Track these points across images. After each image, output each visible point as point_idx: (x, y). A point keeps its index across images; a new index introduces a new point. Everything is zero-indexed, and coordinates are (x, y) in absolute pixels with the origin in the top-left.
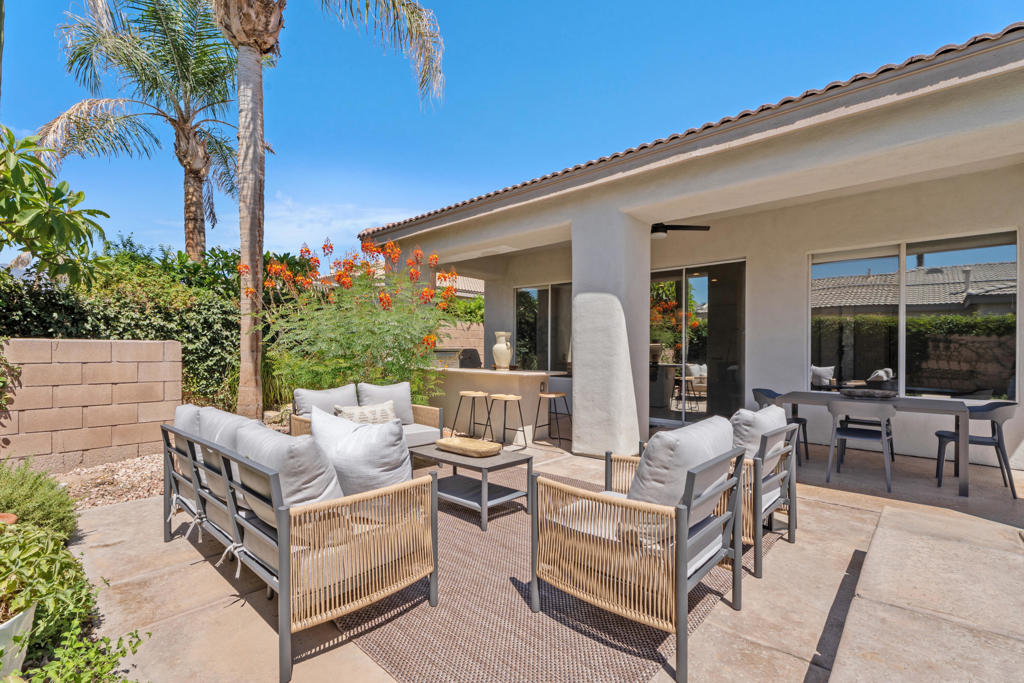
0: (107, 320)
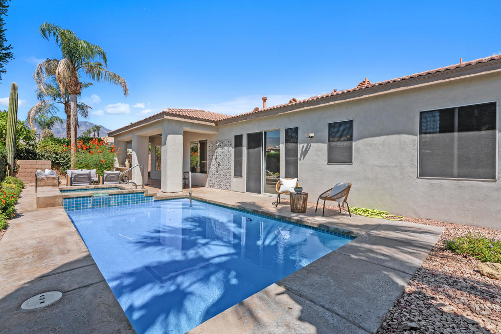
0: (42, 155)
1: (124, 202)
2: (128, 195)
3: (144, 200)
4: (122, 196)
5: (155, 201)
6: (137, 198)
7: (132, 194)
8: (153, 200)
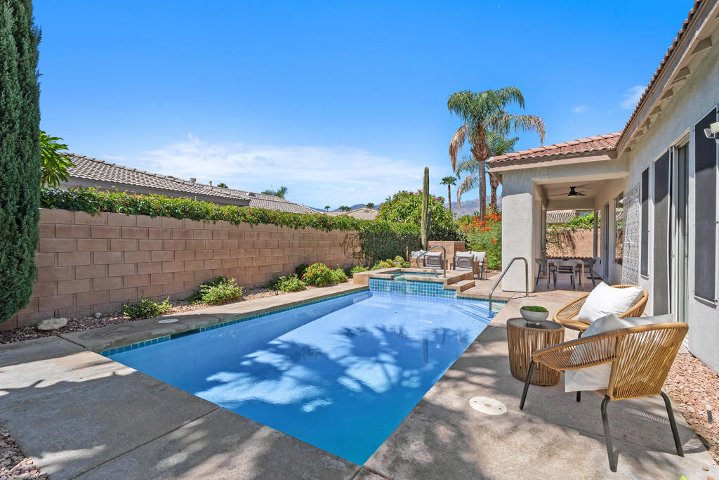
1: (419, 291)
2: (424, 284)
3: (444, 293)
4: (418, 283)
5: (459, 298)
6: (434, 290)
7: (428, 282)
8: (455, 296)
